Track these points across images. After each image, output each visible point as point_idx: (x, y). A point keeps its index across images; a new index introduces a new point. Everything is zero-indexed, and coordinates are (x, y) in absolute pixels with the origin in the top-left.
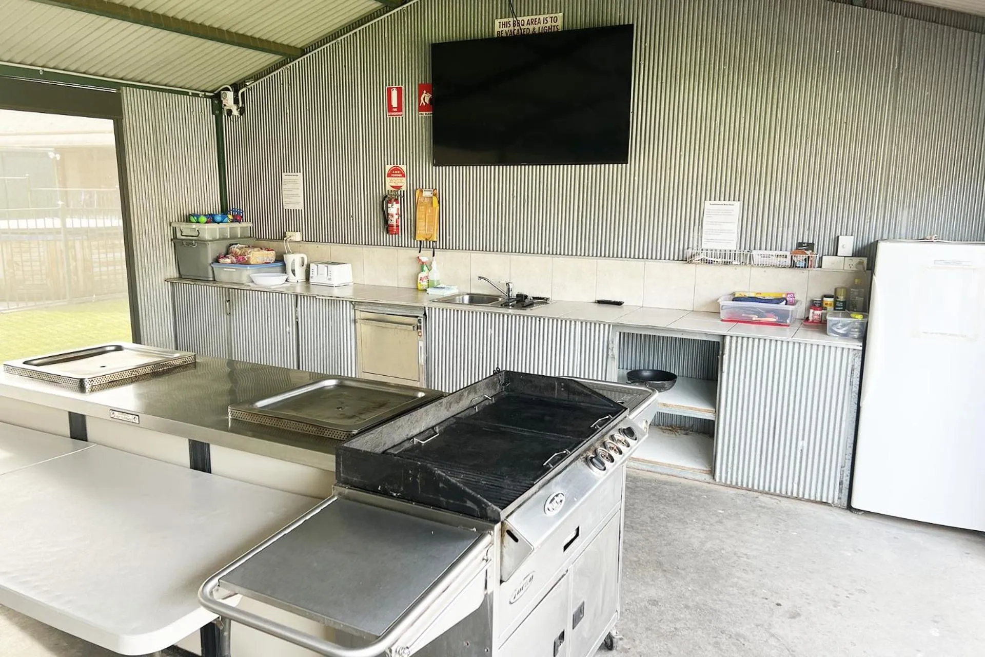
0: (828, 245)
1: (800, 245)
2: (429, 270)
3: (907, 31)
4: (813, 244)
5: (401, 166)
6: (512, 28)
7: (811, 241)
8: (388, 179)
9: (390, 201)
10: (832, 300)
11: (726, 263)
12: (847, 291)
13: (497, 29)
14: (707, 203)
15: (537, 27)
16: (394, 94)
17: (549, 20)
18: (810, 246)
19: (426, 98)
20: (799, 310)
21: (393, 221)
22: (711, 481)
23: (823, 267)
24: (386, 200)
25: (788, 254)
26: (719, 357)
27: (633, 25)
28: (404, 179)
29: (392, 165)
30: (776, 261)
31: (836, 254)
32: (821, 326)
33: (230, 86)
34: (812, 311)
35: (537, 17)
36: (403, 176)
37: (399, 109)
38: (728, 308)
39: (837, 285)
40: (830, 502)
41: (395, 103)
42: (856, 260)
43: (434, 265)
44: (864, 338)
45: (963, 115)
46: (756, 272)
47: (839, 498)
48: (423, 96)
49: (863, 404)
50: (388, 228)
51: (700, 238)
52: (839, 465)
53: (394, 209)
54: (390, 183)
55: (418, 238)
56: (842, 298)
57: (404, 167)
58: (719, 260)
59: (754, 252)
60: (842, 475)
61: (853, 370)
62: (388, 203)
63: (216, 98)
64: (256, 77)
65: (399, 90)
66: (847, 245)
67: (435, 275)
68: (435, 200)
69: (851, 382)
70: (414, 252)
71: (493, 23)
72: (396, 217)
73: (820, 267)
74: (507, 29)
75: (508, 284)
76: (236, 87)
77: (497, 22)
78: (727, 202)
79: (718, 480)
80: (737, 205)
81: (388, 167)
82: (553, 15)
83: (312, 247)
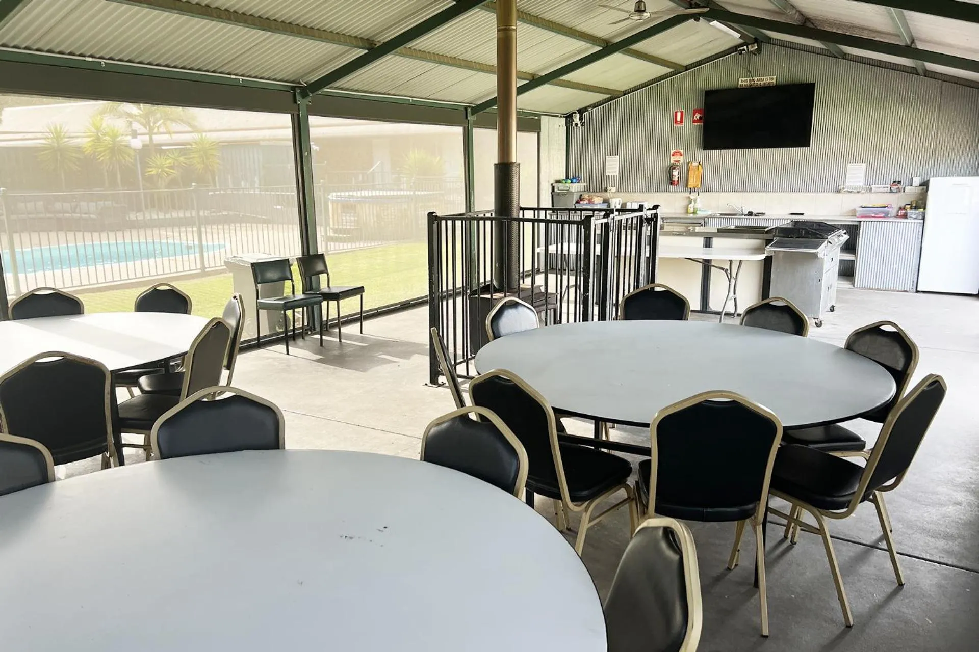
0: (907, 182)
1: (894, 182)
2: (695, 203)
3: (944, 87)
4: (900, 182)
5: (681, 151)
6: (748, 83)
7: (900, 180)
8: (672, 158)
9: (674, 168)
10: (909, 206)
11: (858, 192)
12: (917, 202)
13: (740, 83)
14: (849, 164)
15: (762, 82)
16: (679, 115)
17: (769, 79)
18: (899, 183)
19: (698, 116)
20: (893, 211)
21: (675, 179)
22: (853, 287)
23: (906, 191)
24: (672, 168)
25: (889, 186)
26: (858, 232)
27: (815, 84)
28: (682, 157)
29: (675, 150)
30: (883, 190)
31: (912, 186)
32: (905, 216)
33: (577, 110)
34: (900, 212)
35: (763, 78)
36: (681, 155)
37: (681, 121)
38: (860, 211)
39: (913, 200)
40: (908, 290)
41: (679, 119)
42: (921, 187)
43: (698, 200)
44: (924, 219)
45: (968, 123)
46: (873, 196)
47: (912, 289)
48: (696, 115)
49: (922, 246)
50: (672, 182)
51: (845, 181)
52: (913, 273)
53: (675, 173)
54: (673, 160)
55: (689, 187)
56: (914, 205)
57: (682, 151)
58: (855, 191)
59: (872, 186)
60: (913, 279)
61: (919, 232)
62: (673, 169)
63: (569, 117)
64: (594, 106)
65: (682, 113)
66: (917, 181)
67: (699, 205)
68: (700, 166)
69: (918, 238)
70: (687, 194)
71: (738, 80)
72: (677, 176)
73: (904, 192)
74: (745, 83)
75: (742, 207)
76: (581, 112)
77: (740, 80)
78: (859, 164)
79: (856, 286)
80: (864, 165)
81: (672, 152)
82: (771, 77)
83: (622, 194)
